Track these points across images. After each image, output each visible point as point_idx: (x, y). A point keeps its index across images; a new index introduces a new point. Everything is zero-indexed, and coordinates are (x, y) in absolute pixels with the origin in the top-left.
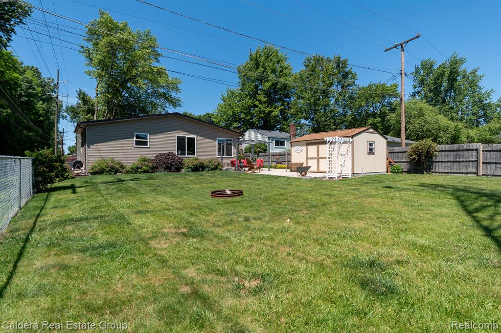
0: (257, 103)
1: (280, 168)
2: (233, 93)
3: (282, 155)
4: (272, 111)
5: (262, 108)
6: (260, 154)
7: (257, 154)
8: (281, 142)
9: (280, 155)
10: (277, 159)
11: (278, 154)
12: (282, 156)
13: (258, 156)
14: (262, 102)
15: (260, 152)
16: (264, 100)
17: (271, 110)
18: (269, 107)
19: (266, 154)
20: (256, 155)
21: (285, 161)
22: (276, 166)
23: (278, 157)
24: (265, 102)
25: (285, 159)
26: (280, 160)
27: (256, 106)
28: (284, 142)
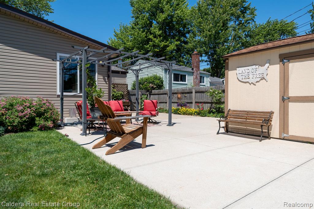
0: (151, 37)
1: (185, 114)
2: (126, 29)
3: (186, 93)
4: (168, 46)
5: (157, 41)
6: (153, 91)
7: (149, 91)
8: (181, 75)
9: (183, 93)
10: (179, 98)
11: (180, 91)
12: (186, 95)
13: (150, 95)
14: (157, 36)
15: (153, 88)
16: (158, 32)
17: (166, 44)
18: (165, 41)
19: (161, 91)
20: (148, 93)
21: (192, 103)
22: (178, 110)
23: (179, 96)
24: (160, 36)
25: (191, 98)
26: (184, 101)
27: (149, 40)
28: (185, 76)
